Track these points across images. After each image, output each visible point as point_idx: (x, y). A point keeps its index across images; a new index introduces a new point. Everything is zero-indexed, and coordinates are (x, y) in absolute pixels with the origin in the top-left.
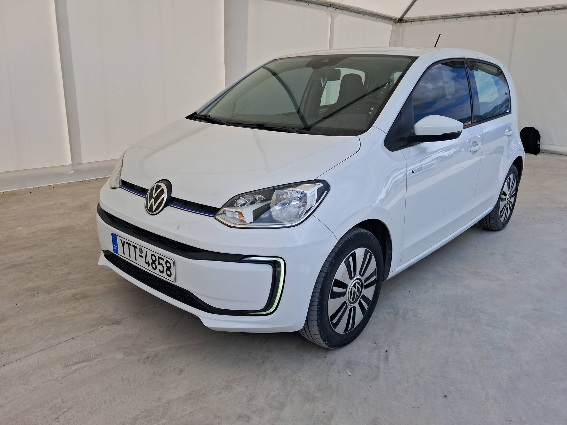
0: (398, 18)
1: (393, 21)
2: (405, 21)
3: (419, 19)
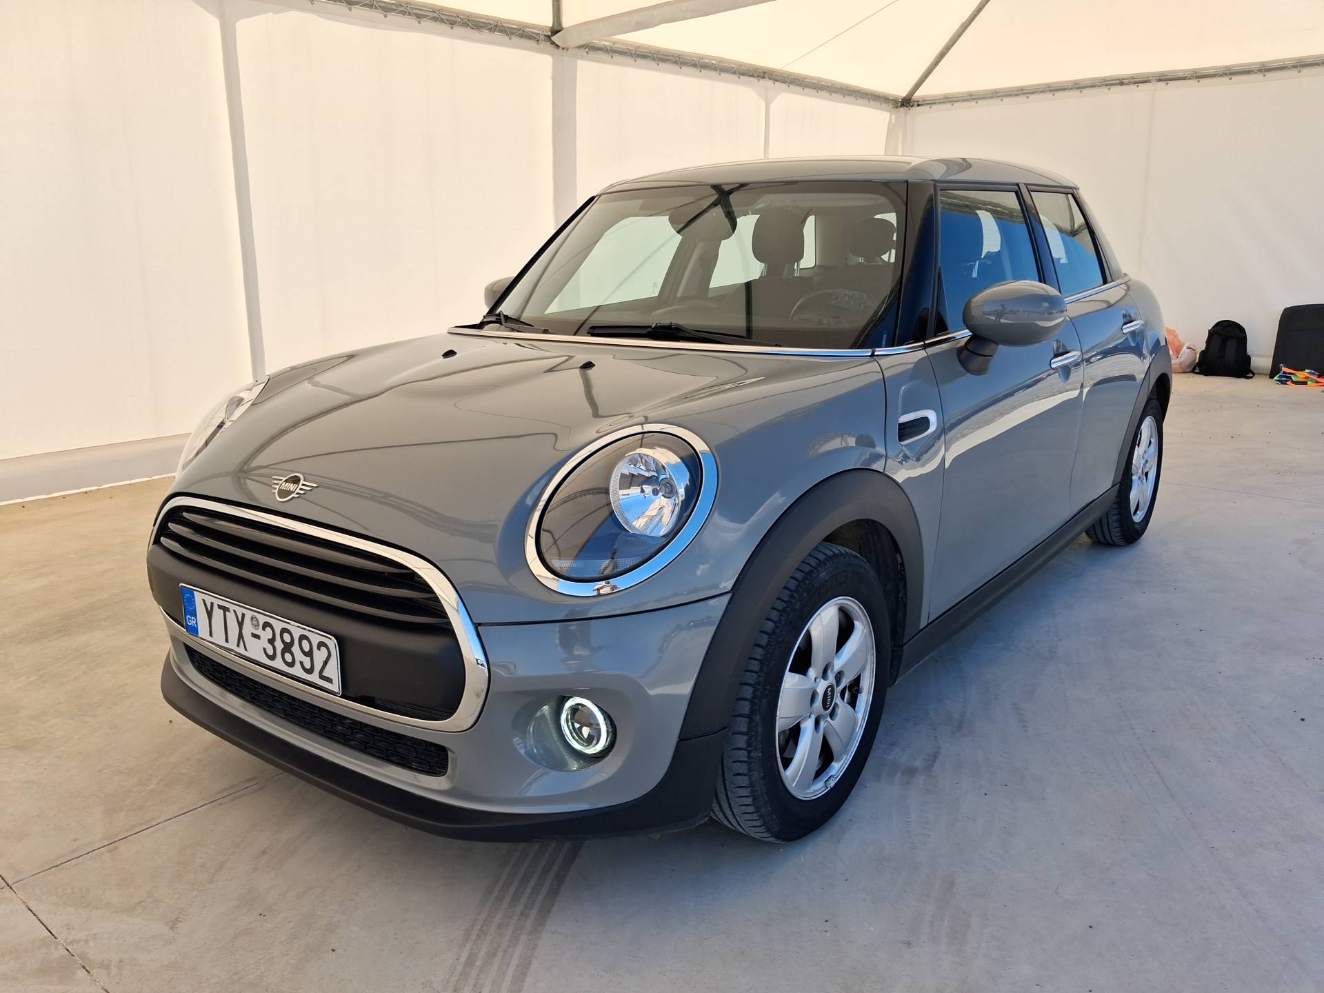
0: (902, 98)
1: (891, 103)
2: (916, 103)
3: (947, 98)
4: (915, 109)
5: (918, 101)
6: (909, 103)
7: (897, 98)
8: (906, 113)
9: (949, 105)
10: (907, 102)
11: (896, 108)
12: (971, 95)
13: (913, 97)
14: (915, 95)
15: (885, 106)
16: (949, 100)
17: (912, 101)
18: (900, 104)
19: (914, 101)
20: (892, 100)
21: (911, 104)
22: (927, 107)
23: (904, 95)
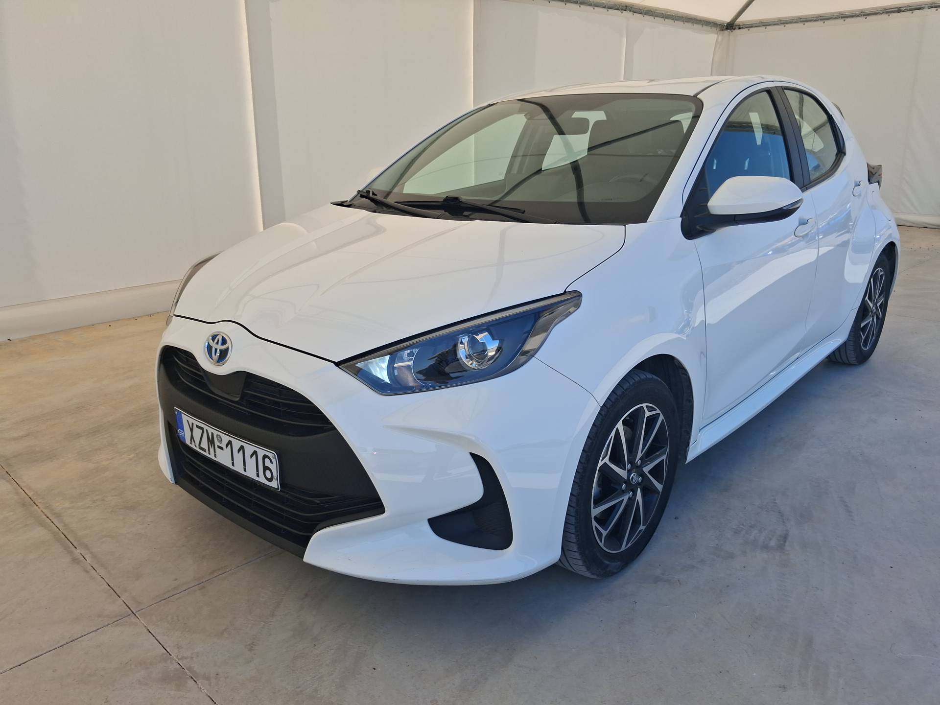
0: (727, 23)
1: (718, 27)
2: (738, 27)
3: (762, 23)
4: (737, 32)
5: (739, 25)
6: (732, 26)
7: (723, 23)
8: (729, 35)
9: (763, 28)
10: (731, 26)
11: (722, 30)
12: (780, 21)
13: (736, 23)
14: (738, 20)
15: (714, 29)
16: (764, 24)
17: (734, 25)
18: (725, 28)
19: (736, 25)
20: (719, 25)
21: (734, 28)
22: (746, 30)
23: (729, 21)
